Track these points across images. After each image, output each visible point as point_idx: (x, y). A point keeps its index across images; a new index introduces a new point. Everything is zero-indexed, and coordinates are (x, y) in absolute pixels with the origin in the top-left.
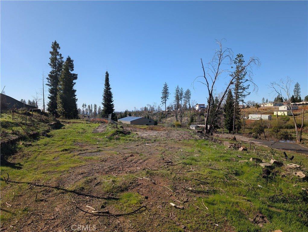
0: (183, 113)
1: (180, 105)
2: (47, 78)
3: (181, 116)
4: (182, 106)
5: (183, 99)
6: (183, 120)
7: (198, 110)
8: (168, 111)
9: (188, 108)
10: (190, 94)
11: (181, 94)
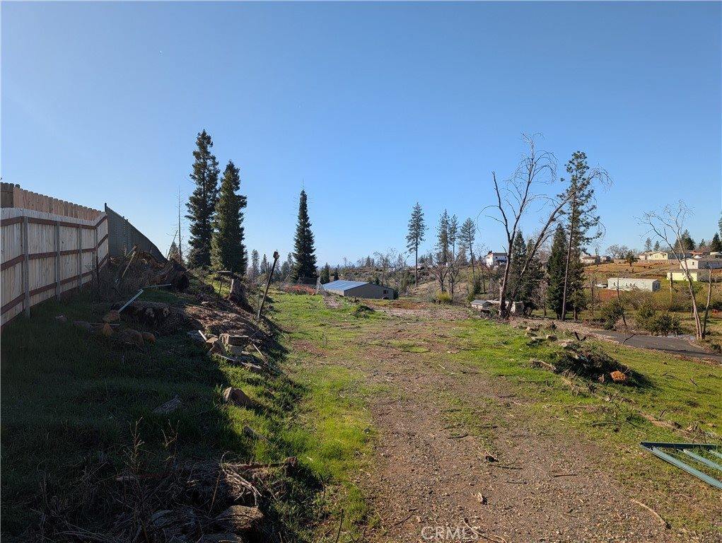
0: (456, 273)
1: (451, 256)
2: (188, 205)
3: (453, 281)
4: (455, 256)
5: (458, 240)
6: (457, 290)
7: (492, 267)
8: (422, 268)
9: (468, 260)
10: (473, 231)
11: (453, 230)
